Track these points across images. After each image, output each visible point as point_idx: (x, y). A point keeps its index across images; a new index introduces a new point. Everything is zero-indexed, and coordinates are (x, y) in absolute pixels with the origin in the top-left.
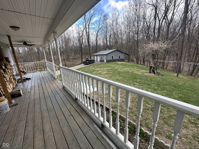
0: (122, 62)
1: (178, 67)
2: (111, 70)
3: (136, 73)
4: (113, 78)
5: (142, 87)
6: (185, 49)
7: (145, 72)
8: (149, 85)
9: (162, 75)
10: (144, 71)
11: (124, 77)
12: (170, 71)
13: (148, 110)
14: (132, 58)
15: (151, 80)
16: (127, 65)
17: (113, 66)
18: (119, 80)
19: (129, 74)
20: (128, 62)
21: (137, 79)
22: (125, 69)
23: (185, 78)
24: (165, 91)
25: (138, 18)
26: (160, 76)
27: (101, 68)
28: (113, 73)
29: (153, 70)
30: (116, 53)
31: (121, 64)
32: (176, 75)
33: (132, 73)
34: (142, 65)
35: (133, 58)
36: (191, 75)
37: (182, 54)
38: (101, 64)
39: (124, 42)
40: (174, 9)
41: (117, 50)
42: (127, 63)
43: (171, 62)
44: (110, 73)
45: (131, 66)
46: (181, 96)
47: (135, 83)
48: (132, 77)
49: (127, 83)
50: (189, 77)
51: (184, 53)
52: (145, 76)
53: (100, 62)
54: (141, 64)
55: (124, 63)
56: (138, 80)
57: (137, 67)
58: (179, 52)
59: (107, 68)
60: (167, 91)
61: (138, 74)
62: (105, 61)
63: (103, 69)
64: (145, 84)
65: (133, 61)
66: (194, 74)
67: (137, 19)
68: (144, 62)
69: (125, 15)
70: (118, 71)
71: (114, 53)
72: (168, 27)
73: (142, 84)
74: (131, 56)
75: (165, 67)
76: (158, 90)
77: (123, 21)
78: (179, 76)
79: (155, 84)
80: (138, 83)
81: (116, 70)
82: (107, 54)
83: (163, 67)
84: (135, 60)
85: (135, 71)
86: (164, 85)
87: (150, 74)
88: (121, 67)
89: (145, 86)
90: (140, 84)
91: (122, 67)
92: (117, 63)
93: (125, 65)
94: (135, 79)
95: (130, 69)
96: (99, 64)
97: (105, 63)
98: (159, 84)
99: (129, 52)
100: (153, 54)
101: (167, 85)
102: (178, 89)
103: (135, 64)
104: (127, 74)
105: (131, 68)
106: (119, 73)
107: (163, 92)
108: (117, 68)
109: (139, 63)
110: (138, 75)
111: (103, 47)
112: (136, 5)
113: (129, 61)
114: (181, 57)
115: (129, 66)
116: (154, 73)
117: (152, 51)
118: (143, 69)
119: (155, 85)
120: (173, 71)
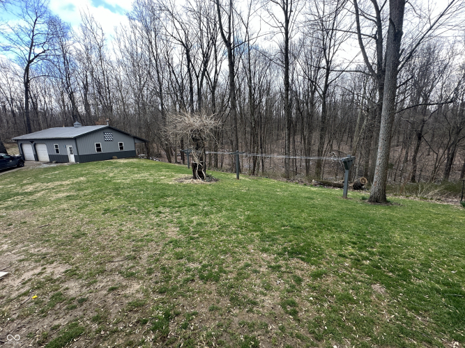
0: (131, 160)
1: (237, 163)
2: (89, 184)
3: (166, 181)
4: (92, 207)
5: (179, 214)
6: (240, 135)
7: (186, 179)
8: (194, 205)
9: (216, 180)
10: (183, 176)
11: (130, 199)
12: (227, 171)
13: (193, 280)
14: (156, 150)
15: (198, 194)
16: (142, 165)
17: (100, 171)
18: (113, 211)
19: (147, 189)
20: (148, 158)
21: (168, 196)
22: (137, 176)
23: (247, 179)
24: (224, 213)
25: (156, 62)
26: (213, 183)
27: (50, 181)
28: (94, 193)
29: (198, 172)
30: (109, 135)
31: (126, 165)
32: (235, 176)
33: (155, 183)
34: (179, 163)
35: (158, 149)
36: (253, 173)
37: (237, 140)
38: (54, 169)
39: (132, 111)
40: (216, 65)
41: (109, 128)
42: (143, 161)
43: (225, 154)
44: (81, 193)
45: (153, 167)
46: (249, 215)
47: (161, 209)
48: (155, 195)
49: (137, 214)
50: (251, 177)
51: (240, 140)
52: (185, 186)
53: (51, 162)
54: (176, 162)
55: (135, 160)
56: (170, 199)
57: (168, 167)
58: (234, 138)
59: (75, 180)
60: (227, 210)
61: (170, 183)
62: (72, 158)
63: (59, 183)
64: (185, 206)
65: (159, 156)
66: (256, 172)
67: (154, 61)
68: (183, 158)
69: (122, 44)
70: (114, 183)
71: (101, 135)
72: (213, 92)
73: (179, 207)
74: (155, 145)
75: (219, 165)
76: (212, 213)
77: (121, 58)
78: (240, 177)
79: (205, 200)
80: (169, 207)
81: (108, 182)
82: (75, 139)
83: (216, 166)
84: (163, 153)
85: (163, 177)
86: (220, 200)
87: (195, 180)
88: (124, 172)
89: (185, 209)
90: (173, 208)
91: (130, 172)
92: (115, 163)
93: (138, 166)
94: (162, 197)
95: (151, 175)
96: (46, 170)
97: (73, 165)
98: (212, 200)
99: (148, 136)
100: (193, 139)
101: (225, 198)
102: (243, 201)
103: (164, 163)
104: (141, 188)
105: (152, 172)
106: (117, 190)
107: (220, 215)
108: (111, 175)
109: (173, 159)
110: (170, 186)
111: (63, 117)
112: (148, 31)
113: (149, 155)
114: (237, 145)
115: (147, 168)
116: (203, 178)
117: (191, 131)
118: (180, 171)
119: (206, 203)
120: (231, 170)
